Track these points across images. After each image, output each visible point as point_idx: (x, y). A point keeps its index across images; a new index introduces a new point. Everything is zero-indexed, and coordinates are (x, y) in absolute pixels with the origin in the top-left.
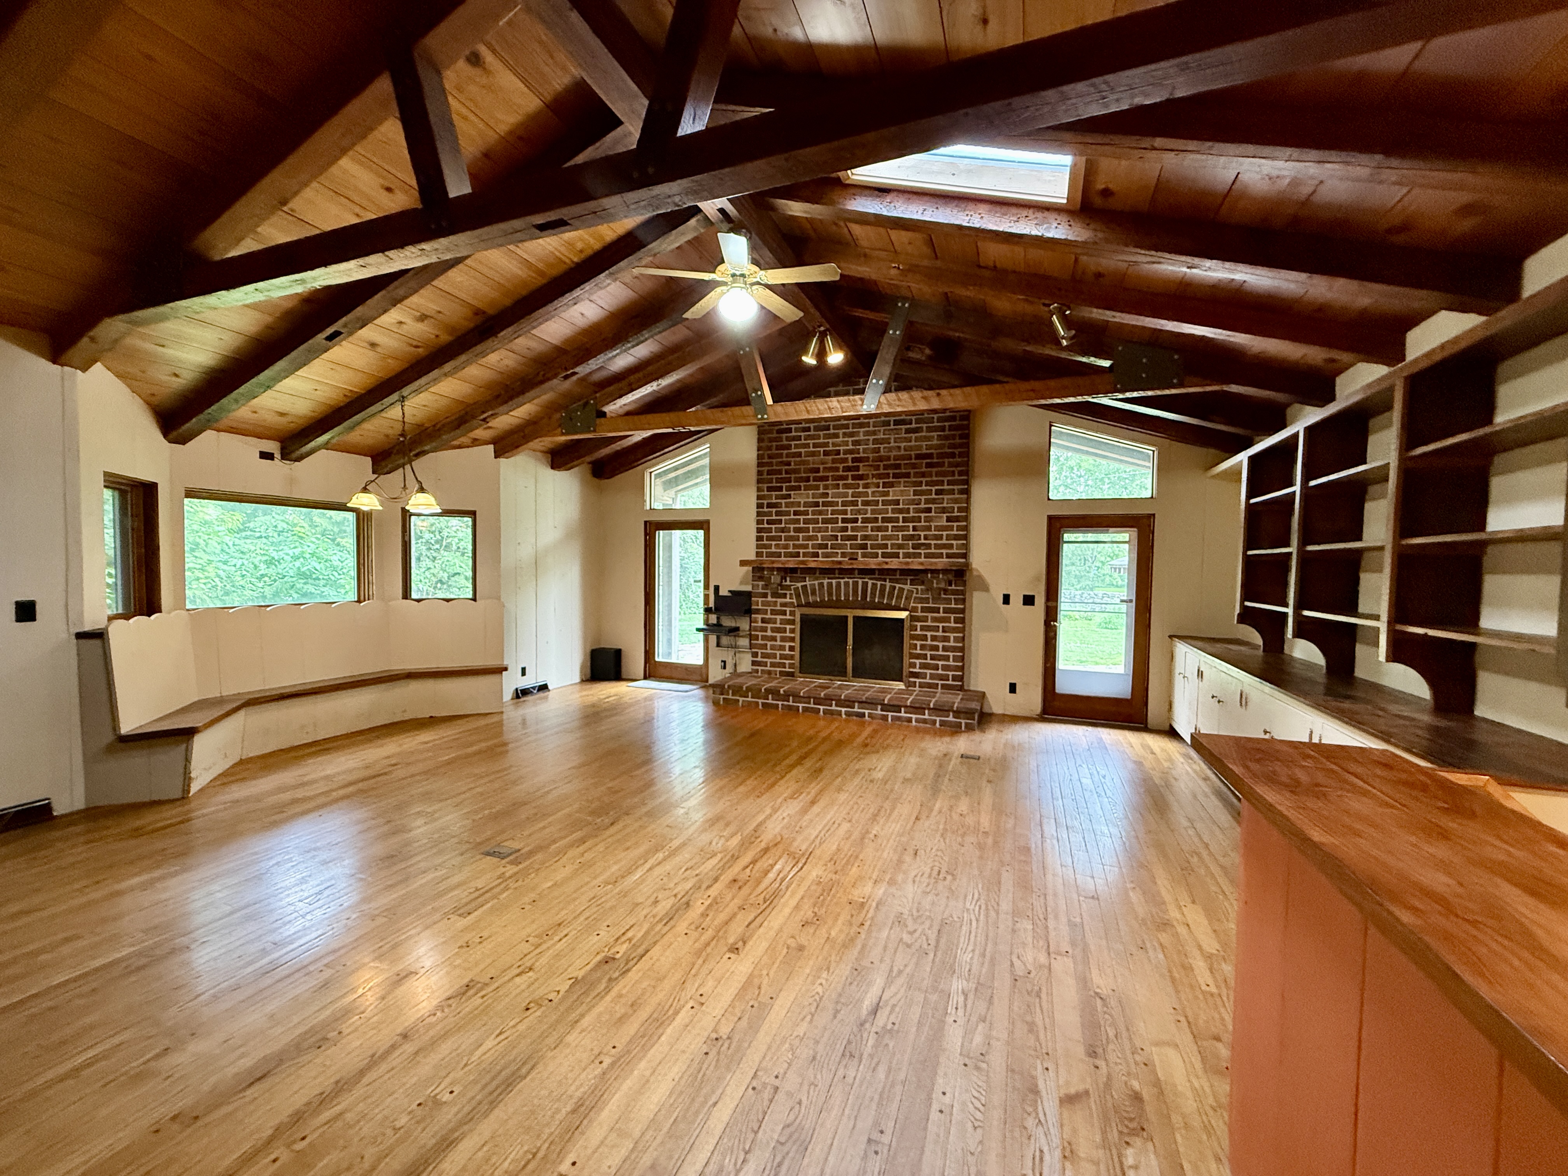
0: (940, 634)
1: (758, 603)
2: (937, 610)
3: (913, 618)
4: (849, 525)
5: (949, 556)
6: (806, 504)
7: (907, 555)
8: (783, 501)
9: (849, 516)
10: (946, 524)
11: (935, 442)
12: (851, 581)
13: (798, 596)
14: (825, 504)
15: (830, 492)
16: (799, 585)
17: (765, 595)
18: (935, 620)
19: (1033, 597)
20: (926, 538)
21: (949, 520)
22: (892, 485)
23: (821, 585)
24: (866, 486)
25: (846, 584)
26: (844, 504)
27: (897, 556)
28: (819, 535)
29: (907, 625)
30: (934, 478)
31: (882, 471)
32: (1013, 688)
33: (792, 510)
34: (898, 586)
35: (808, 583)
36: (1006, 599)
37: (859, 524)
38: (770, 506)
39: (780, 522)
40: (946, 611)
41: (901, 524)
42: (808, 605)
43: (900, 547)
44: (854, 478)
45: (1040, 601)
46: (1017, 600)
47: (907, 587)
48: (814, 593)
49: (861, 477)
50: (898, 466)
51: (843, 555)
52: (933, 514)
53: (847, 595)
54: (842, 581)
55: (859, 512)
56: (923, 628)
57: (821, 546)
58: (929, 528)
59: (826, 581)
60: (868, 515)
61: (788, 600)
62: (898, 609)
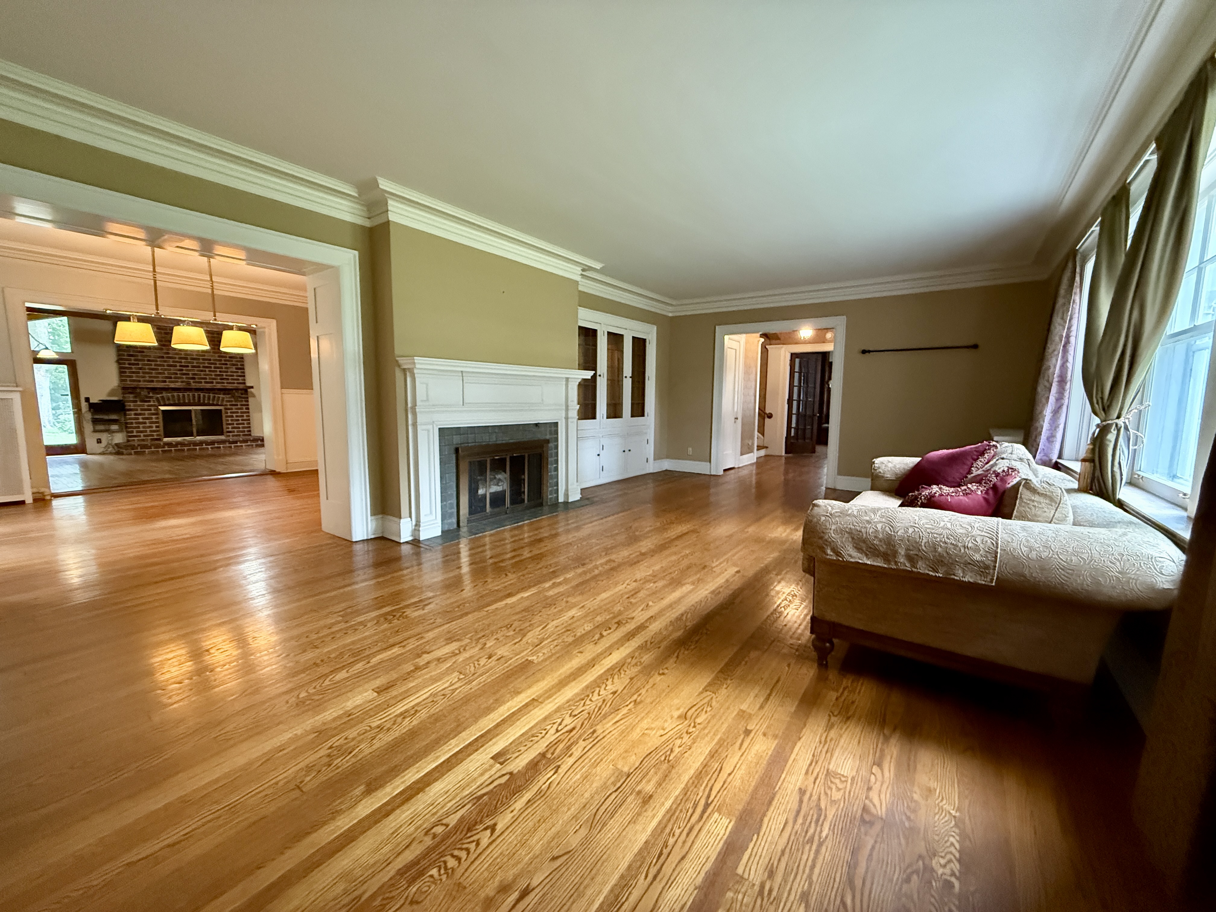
0: (239, 414)
1: (130, 405)
2: (237, 405)
3: (226, 409)
5: (238, 383)
7: (217, 383)
10: (235, 370)
13: (159, 401)
16: (159, 396)
17: (135, 401)
18: (236, 409)
20: (226, 376)
23: (173, 396)
25: (189, 395)
26: (180, 358)
27: (212, 383)
28: (166, 372)
29: (223, 411)
34: (216, 396)
35: (164, 395)
37: (190, 368)
40: (242, 405)
41: (213, 369)
42: (166, 405)
43: (213, 379)
47: (221, 396)
48: (169, 399)
51: (182, 382)
52: (228, 366)
53: (189, 400)
54: (185, 394)
55: (189, 363)
56: (231, 413)
57: (167, 377)
58: (227, 372)
59: (175, 394)
60: (195, 365)
61: (152, 403)
62: (217, 405)
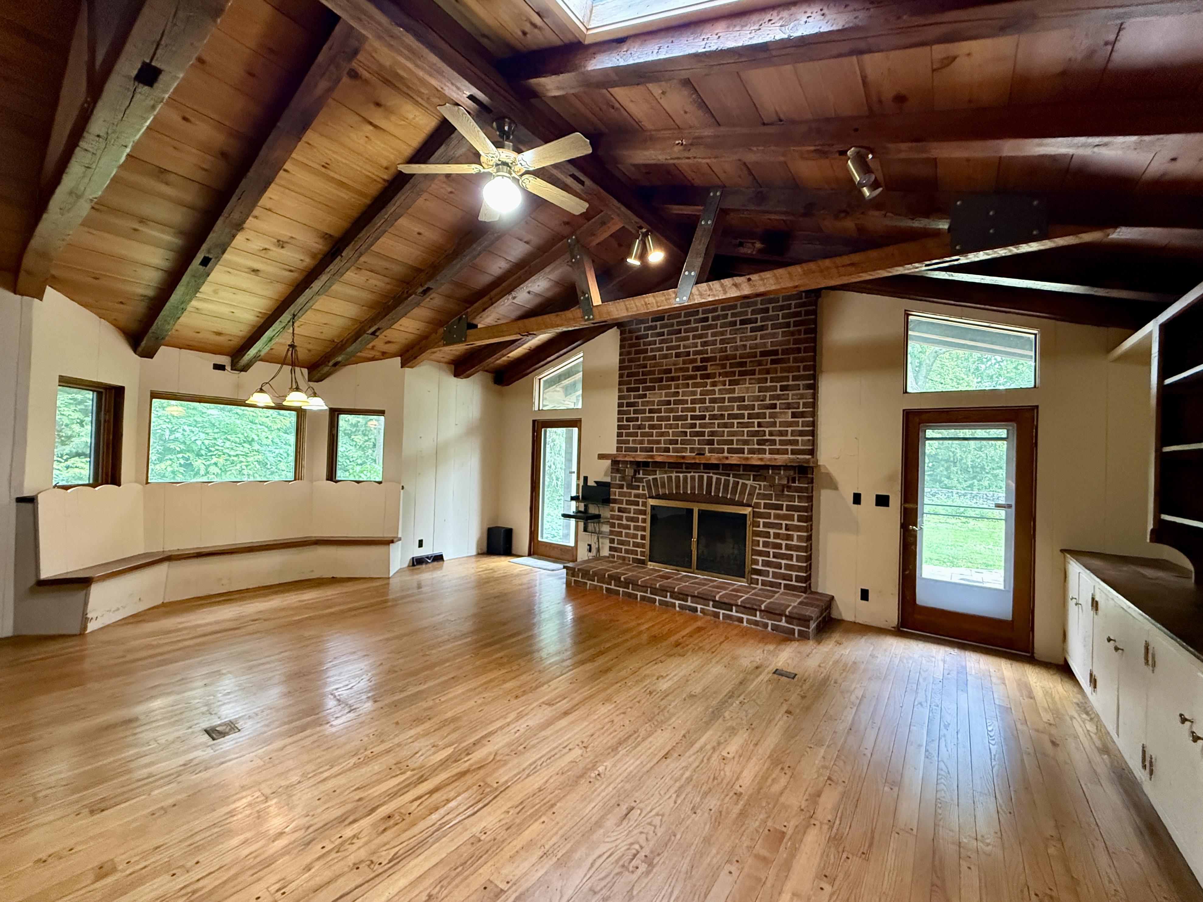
0: (783, 531)
1: (615, 493)
2: (780, 507)
3: (755, 515)
4: (698, 422)
5: (793, 452)
6: (660, 403)
7: (752, 451)
8: (640, 400)
9: (697, 413)
10: (790, 419)
11: (780, 338)
12: (697, 475)
13: (649, 489)
14: (676, 402)
15: (680, 391)
16: (651, 477)
17: (621, 487)
18: (777, 517)
19: (887, 497)
20: (771, 434)
21: (794, 415)
22: (736, 382)
23: (670, 478)
24: (714, 384)
25: (693, 478)
26: (693, 402)
27: (742, 451)
28: (671, 431)
29: (749, 521)
30: (779, 375)
31: (728, 369)
32: (865, 595)
33: (647, 408)
34: (741, 481)
35: (658, 476)
36: (857, 498)
37: (707, 421)
38: (629, 405)
39: (637, 419)
40: (789, 508)
41: (746, 420)
42: (658, 497)
43: (746, 442)
44: (703, 377)
45: (896, 501)
46: (869, 500)
47: (750, 483)
48: (663, 486)
49: (708, 376)
50: (743, 364)
51: (692, 450)
52: (778, 410)
53: (693, 488)
54: (689, 475)
55: (707, 409)
56: (766, 525)
57: (672, 442)
58: (774, 424)
59: (674, 475)
60: (716, 412)
61: (641, 492)
62: (741, 504)
